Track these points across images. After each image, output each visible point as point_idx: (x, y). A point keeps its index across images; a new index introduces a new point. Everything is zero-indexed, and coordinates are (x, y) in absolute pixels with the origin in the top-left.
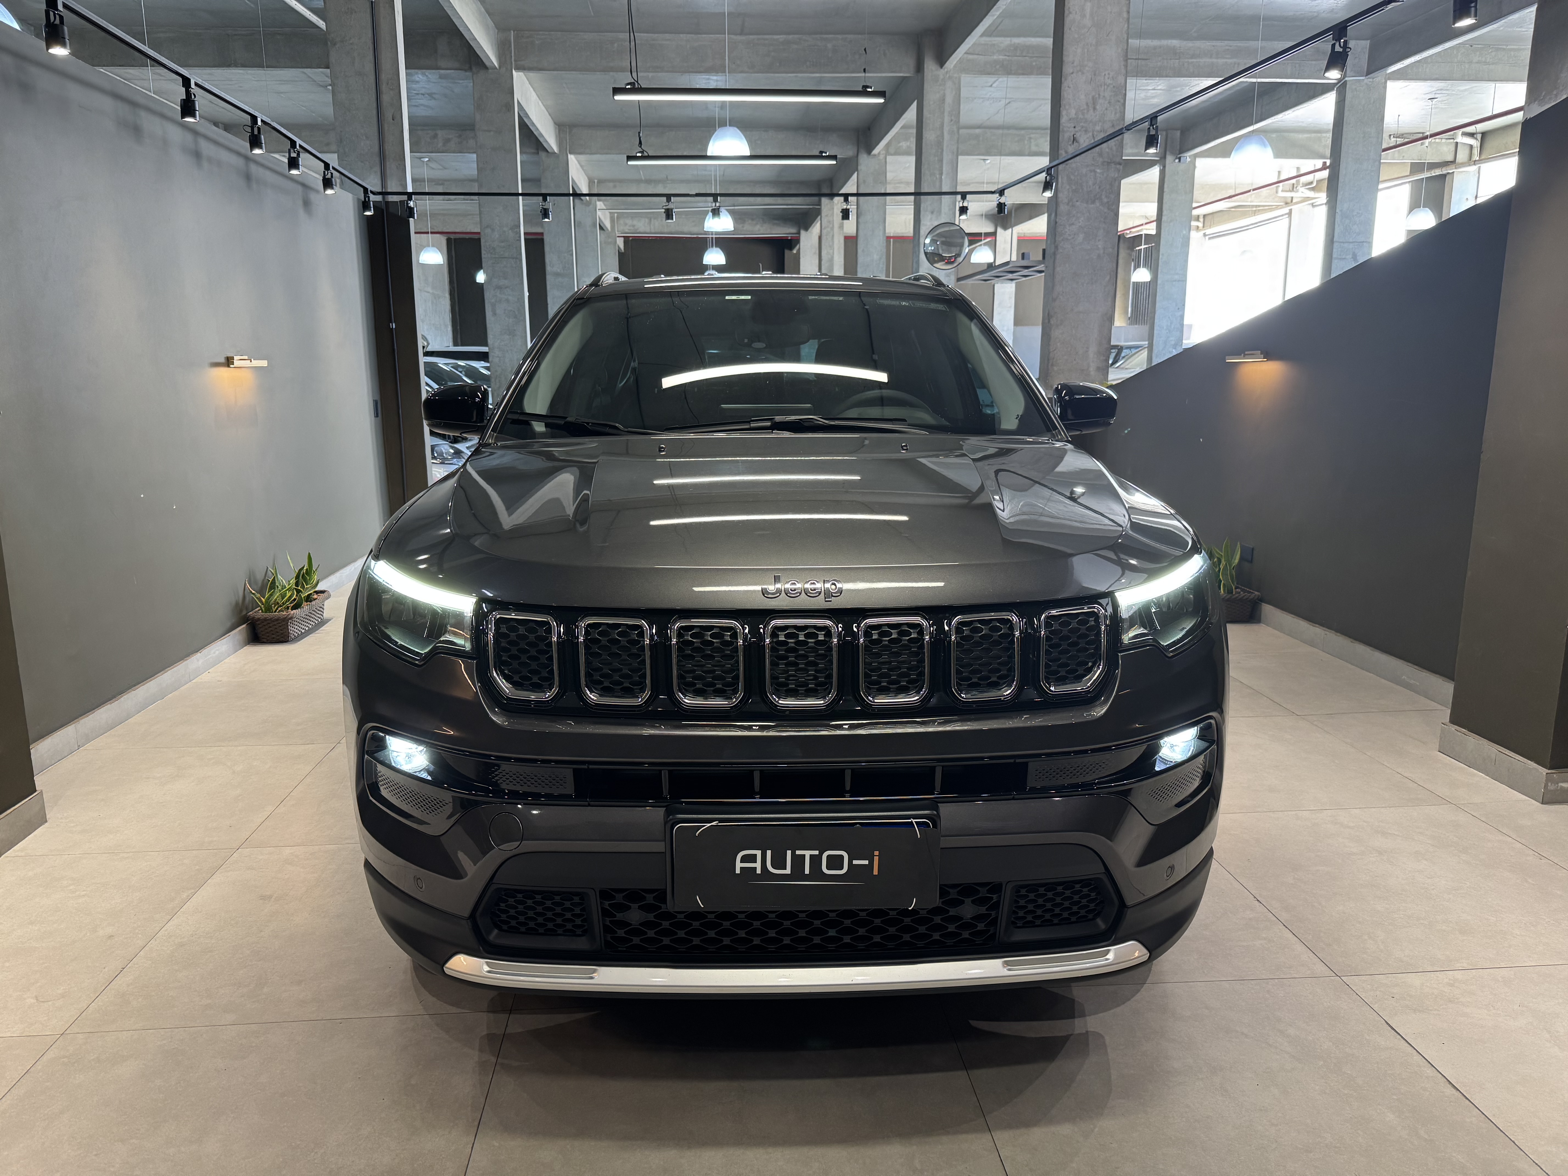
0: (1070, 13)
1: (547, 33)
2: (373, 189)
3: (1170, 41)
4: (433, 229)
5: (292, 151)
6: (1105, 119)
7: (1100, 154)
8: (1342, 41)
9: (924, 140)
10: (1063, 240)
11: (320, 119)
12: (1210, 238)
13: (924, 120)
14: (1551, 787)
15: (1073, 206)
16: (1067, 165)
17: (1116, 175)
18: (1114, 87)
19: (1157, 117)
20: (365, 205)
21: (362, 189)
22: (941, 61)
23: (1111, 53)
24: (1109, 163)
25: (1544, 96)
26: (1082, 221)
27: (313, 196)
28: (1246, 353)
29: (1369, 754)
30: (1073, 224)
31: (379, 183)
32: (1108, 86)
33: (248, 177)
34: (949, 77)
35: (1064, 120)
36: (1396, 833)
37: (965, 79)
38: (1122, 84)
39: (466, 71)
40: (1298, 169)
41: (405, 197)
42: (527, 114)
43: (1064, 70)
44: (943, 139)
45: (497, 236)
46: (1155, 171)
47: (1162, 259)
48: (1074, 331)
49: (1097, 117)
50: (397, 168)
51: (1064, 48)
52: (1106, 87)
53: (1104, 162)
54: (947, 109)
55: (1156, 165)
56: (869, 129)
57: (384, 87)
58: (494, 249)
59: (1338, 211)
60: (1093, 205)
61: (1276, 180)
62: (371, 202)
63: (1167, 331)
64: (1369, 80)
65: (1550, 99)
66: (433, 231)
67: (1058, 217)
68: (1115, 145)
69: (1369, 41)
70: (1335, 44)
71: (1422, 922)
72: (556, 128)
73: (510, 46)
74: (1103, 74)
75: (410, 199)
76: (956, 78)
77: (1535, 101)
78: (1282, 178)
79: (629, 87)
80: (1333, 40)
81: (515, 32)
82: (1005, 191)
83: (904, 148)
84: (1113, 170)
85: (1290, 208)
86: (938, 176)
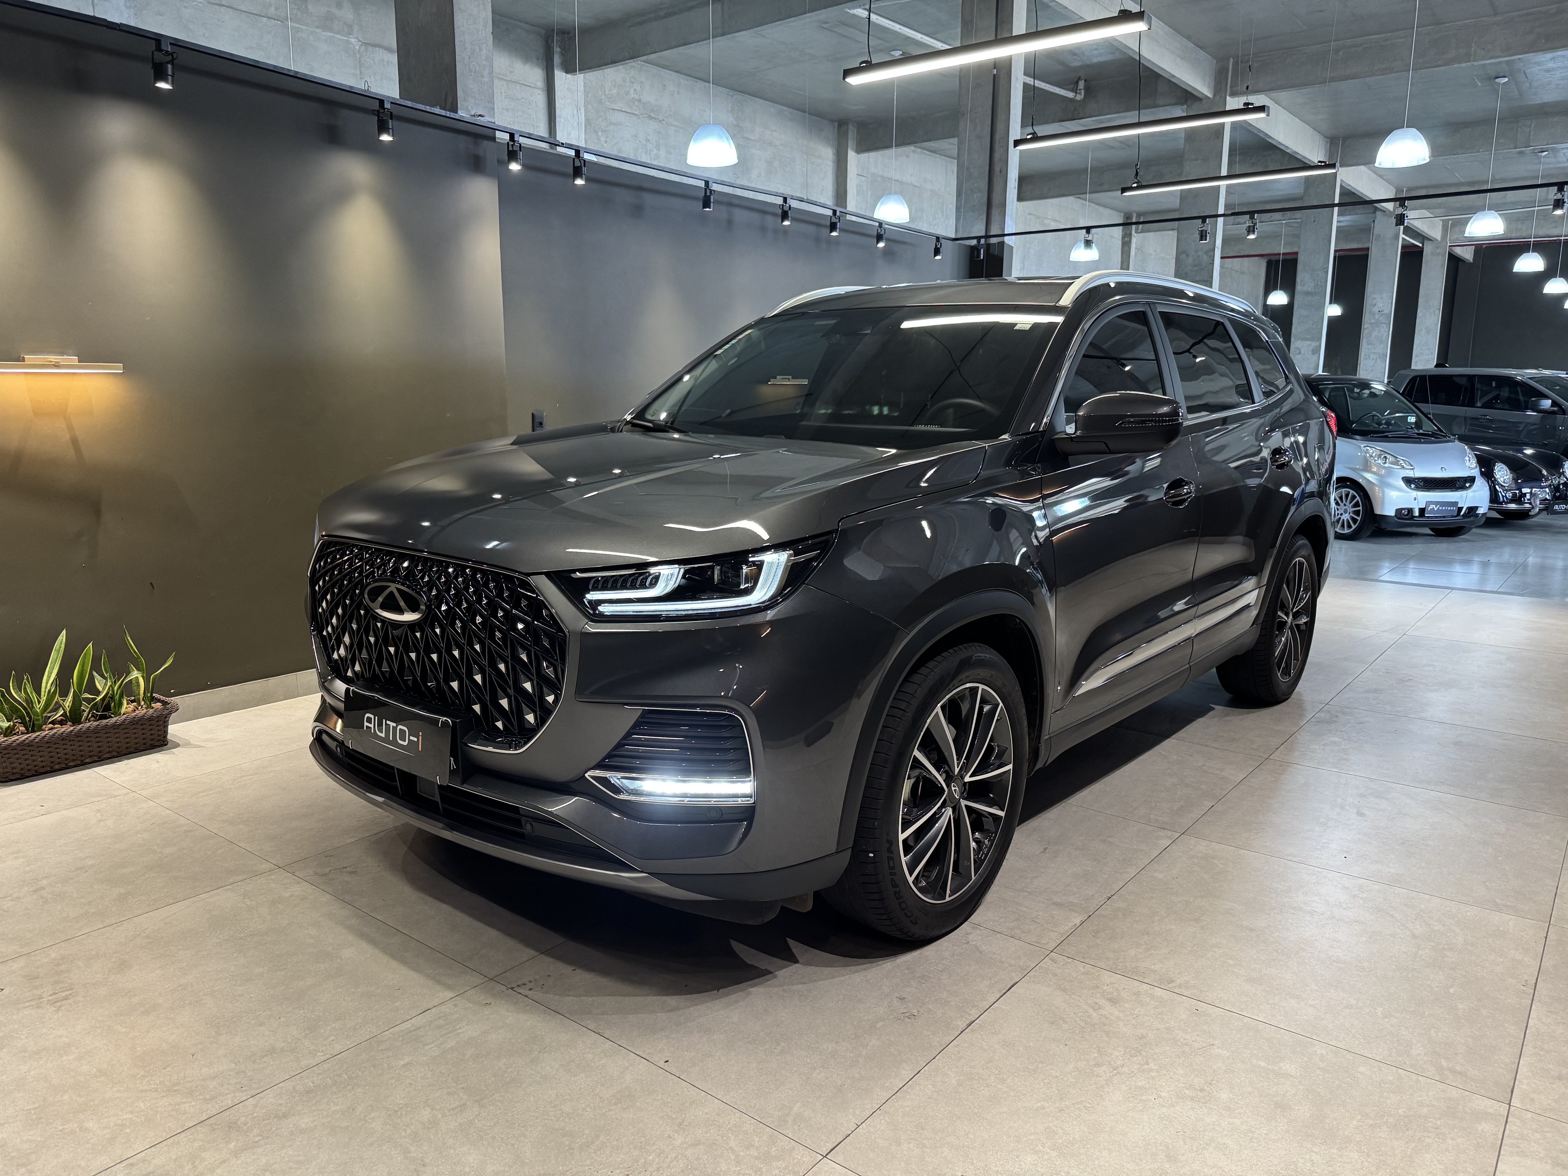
1: (1267, 54)
21: (932, 237)
39: (1182, 104)
45: (1191, 261)
50: (999, 214)
73: (1227, 75)
81: (1235, 59)
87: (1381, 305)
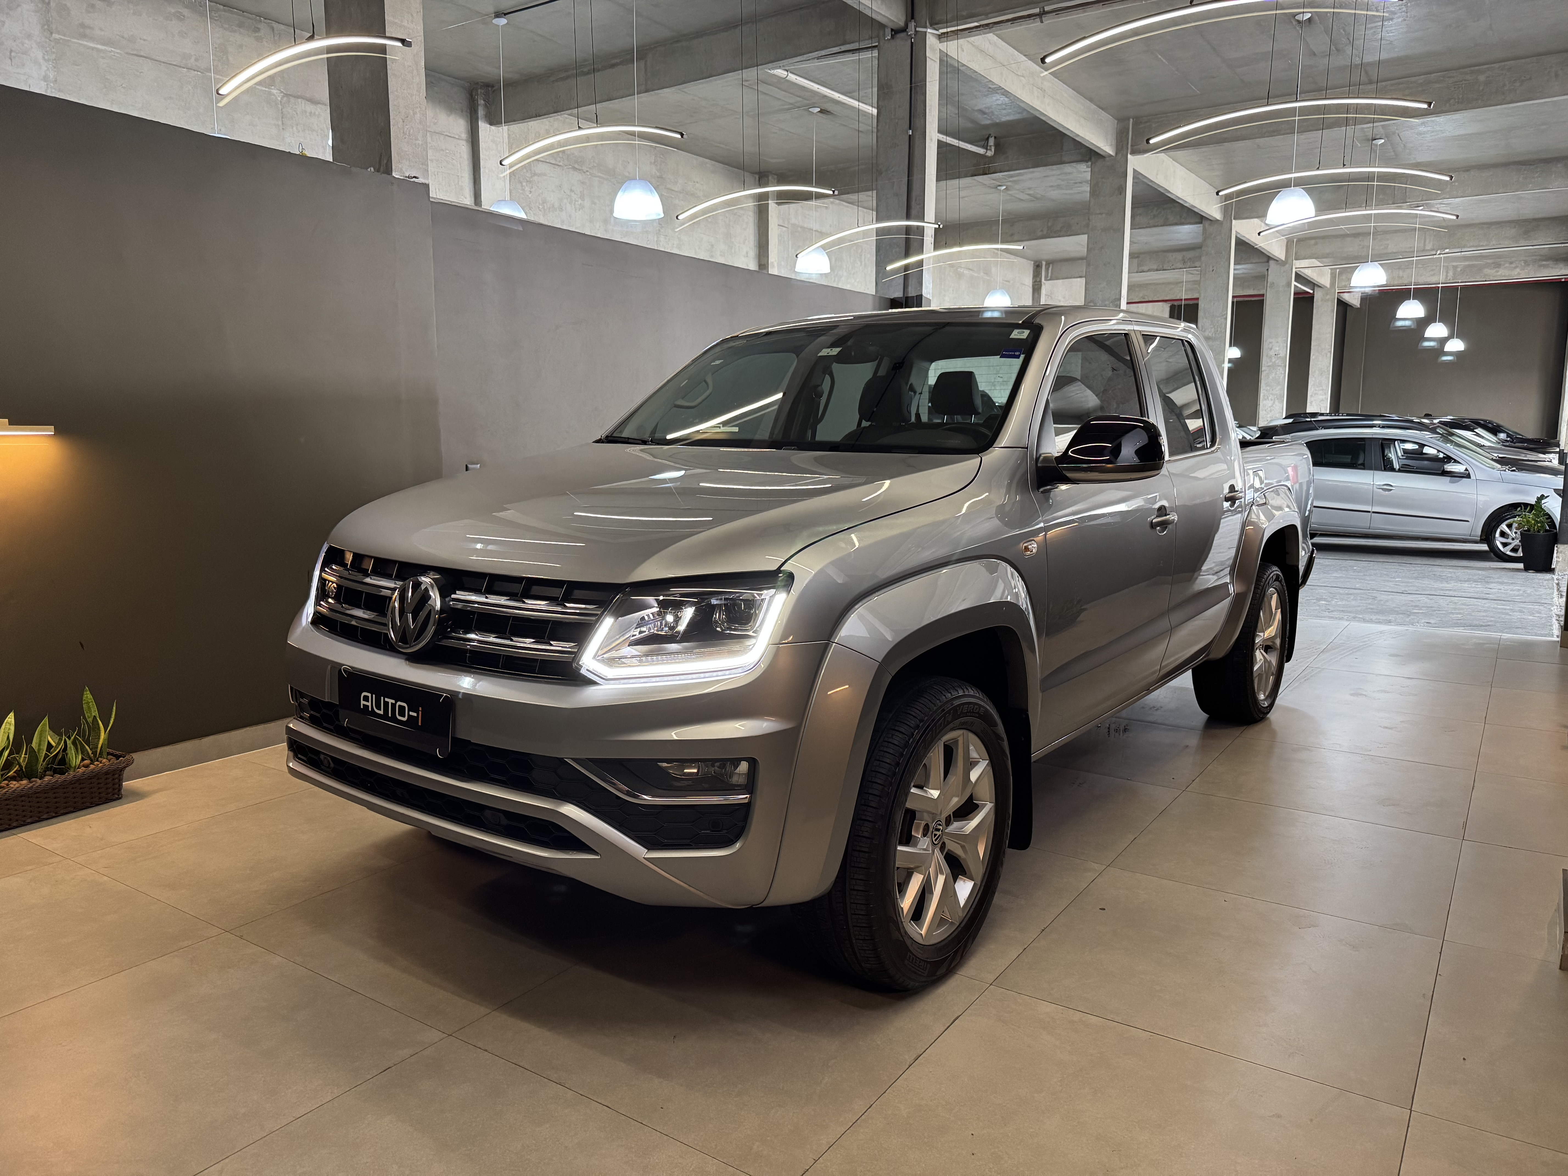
87: (1277, 349)
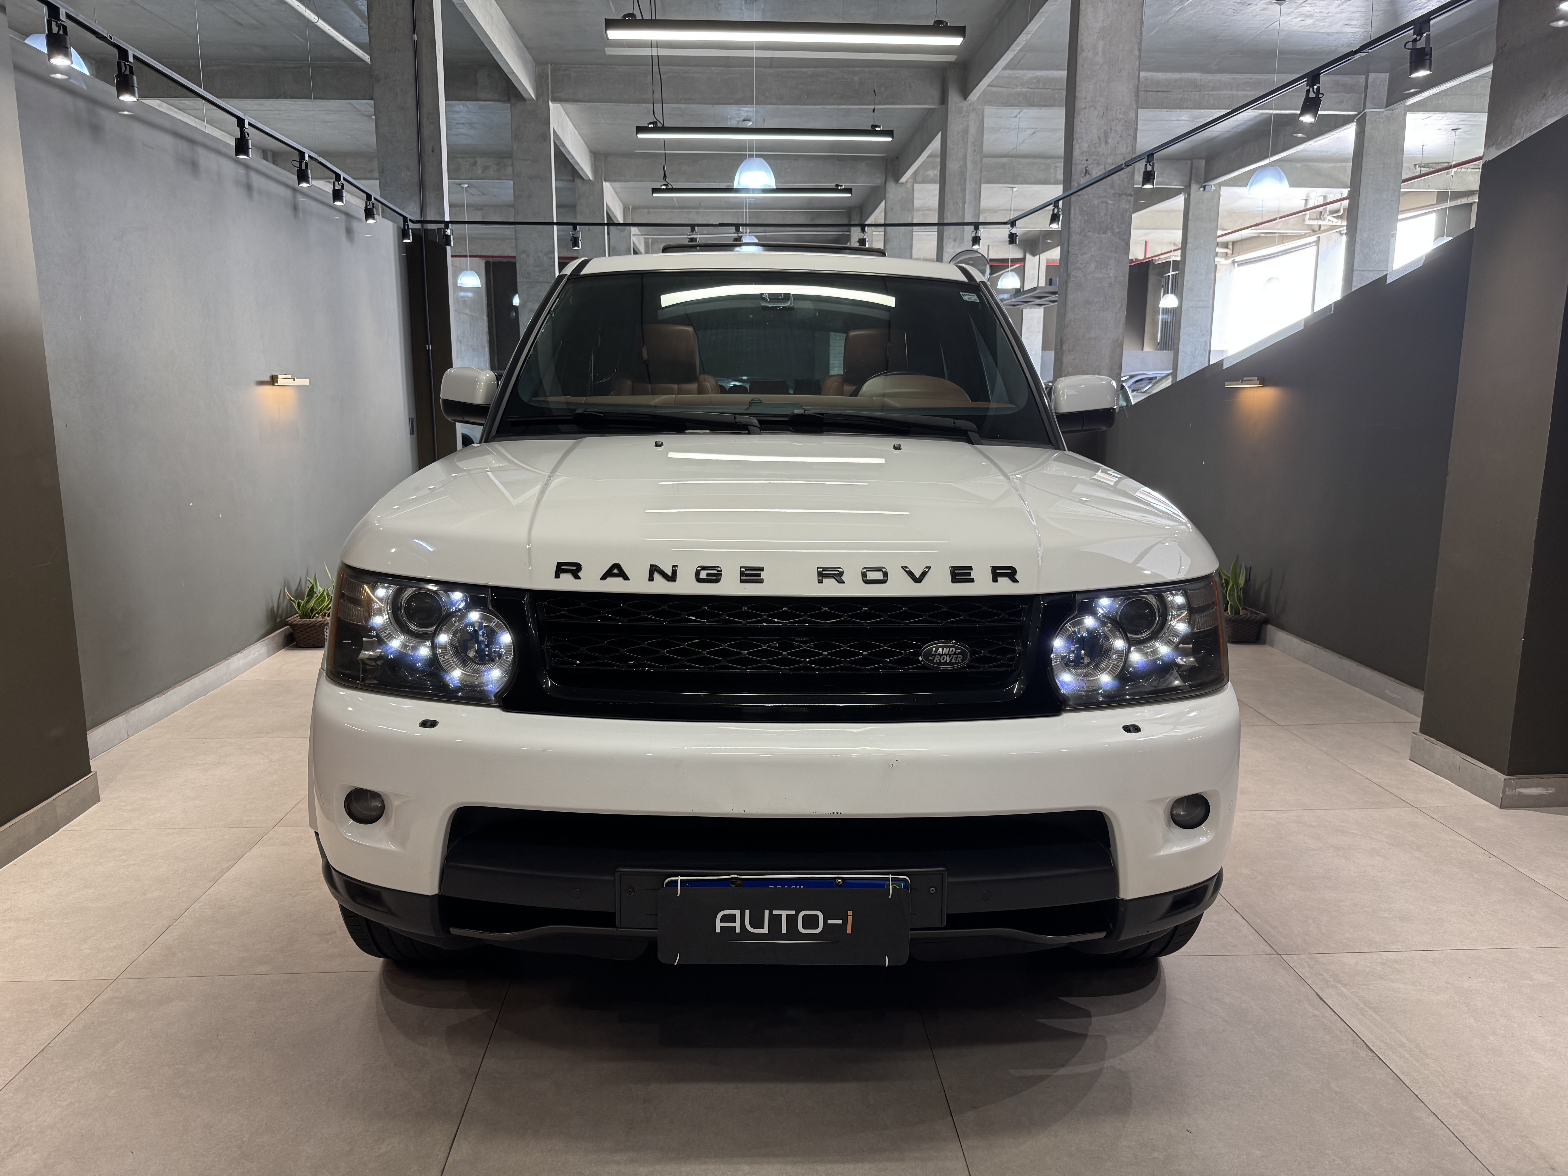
0: (1083, 51)
1: (583, 66)
2: (412, 218)
3: (1190, 74)
4: (472, 252)
5: (336, 183)
6: (1117, 152)
7: (1112, 186)
8: (1315, 87)
9: (947, 170)
10: (1075, 269)
11: (364, 147)
12: (1239, 265)
13: (947, 150)
14: (1509, 792)
15: (1086, 236)
16: (1079, 196)
17: (1128, 207)
18: (1125, 121)
19: (1153, 154)
20: (404, 234)
21: (402, 218)
22: (965, 93)
23: (1123, 90)
24: (1120, 195)
25: (1501, 140)
26: (1094, 250)
27: (355, 225)
28: (1245, 379)
29: (1341, 761)
30: (1084, 253)
31: (419, 211)
32: (1120, 120)
33: (295, 208)
34: (973, 108)
35: (1076, 153)
36: (1355, 832)
37: (989, 110)
38: (1134, 119)
39: (504, 102)
40: (1325, 197)
41: (442, 226)
42: (563, 143)
43: (1076, 105)
44: (966, 169)
45: (532, 261)
46: (1180, 201)
47: (1186, 285)
48: (1086, 357)
49: (1109, 150)
50: (435, 197)
51: (1077, 84)
52: (1117, 121)
53: (1116, 193)
54: (971, 139)
55: (1181, 193)
56: (897, 158)
57: (425, 121)
58: (529, 273)
59: (1357, 240)
60: (1104, 236)
61: (1303, 209)
62: (410, 231)
63: (1192, 357)
64: (1389, 112)
65: (1506, 143)
66: (472, 254)
67: (1070, 246)
68: (1127, 177)
69: (1388, 74)
70: (1309, 90)
71: (1366, 909)
72: (591, 156)
73: (547, 79)
74: (1115, 109)
75: (447, 227)
76: (980, 110)
77: (1493, 145)
78: (1309, 206)
79: (652, 126)
80: (1307, 86)
81: (552, 65)
82: (1017, 222)
83: (931, 176)
84: (1124, 201)
85: (1317, 236)
86: (961, 205)
